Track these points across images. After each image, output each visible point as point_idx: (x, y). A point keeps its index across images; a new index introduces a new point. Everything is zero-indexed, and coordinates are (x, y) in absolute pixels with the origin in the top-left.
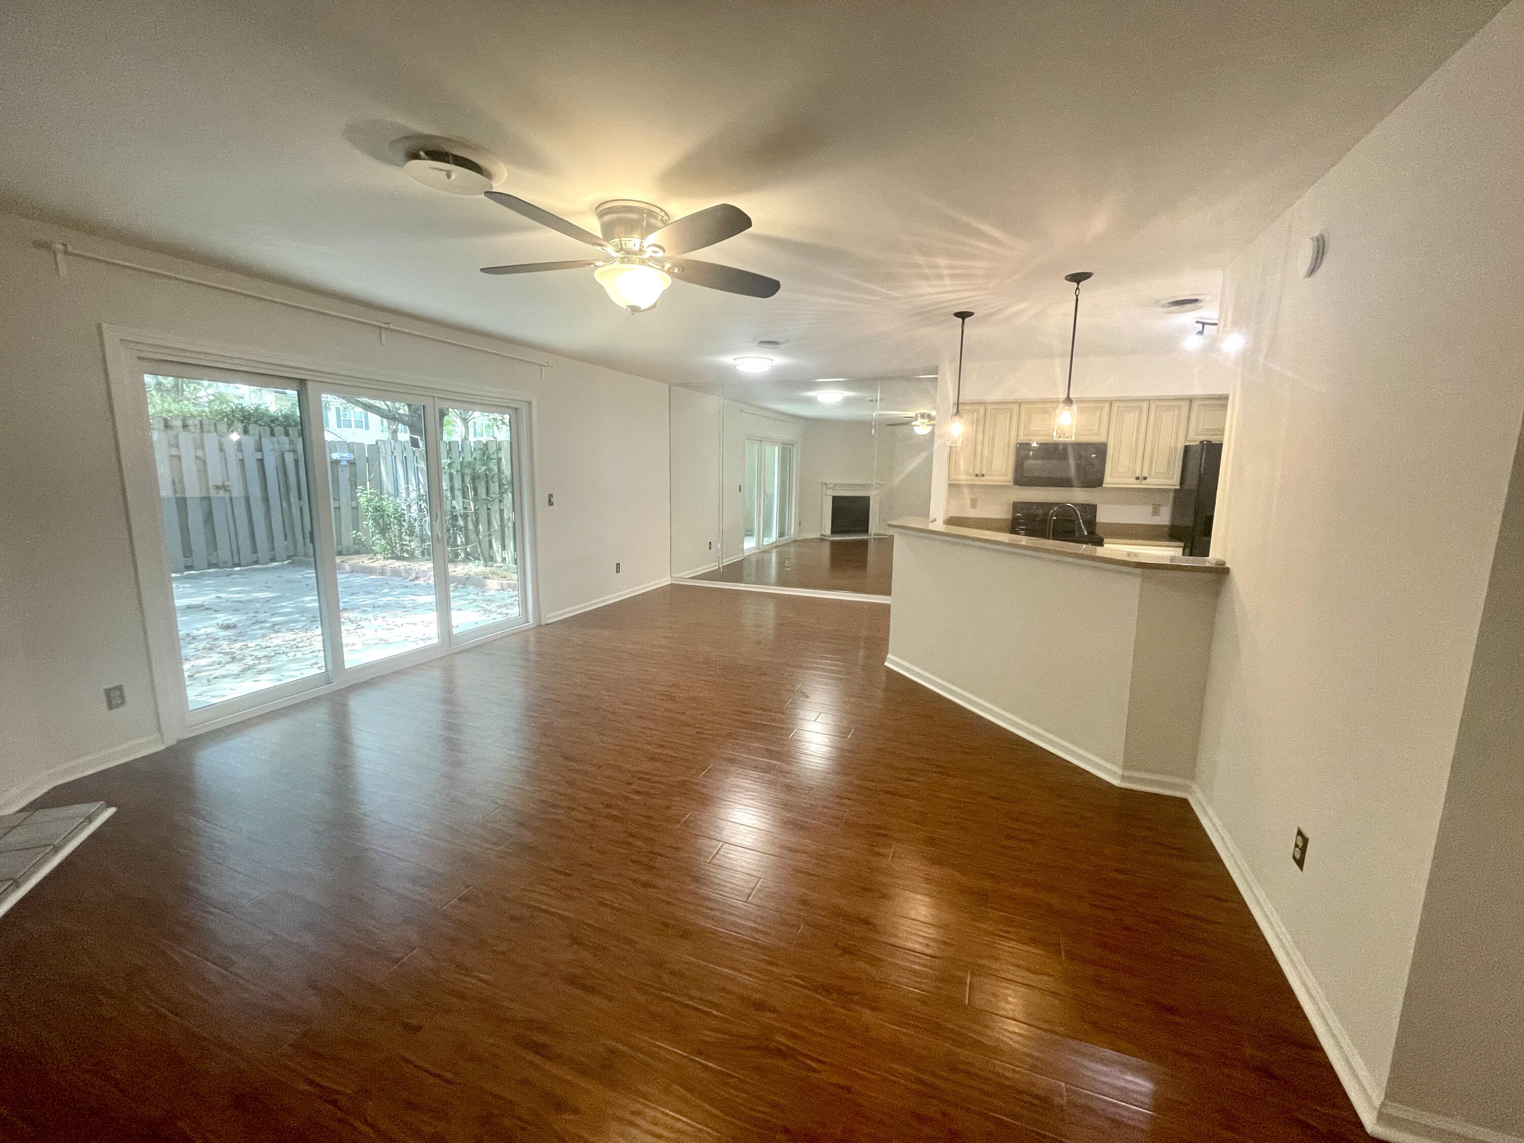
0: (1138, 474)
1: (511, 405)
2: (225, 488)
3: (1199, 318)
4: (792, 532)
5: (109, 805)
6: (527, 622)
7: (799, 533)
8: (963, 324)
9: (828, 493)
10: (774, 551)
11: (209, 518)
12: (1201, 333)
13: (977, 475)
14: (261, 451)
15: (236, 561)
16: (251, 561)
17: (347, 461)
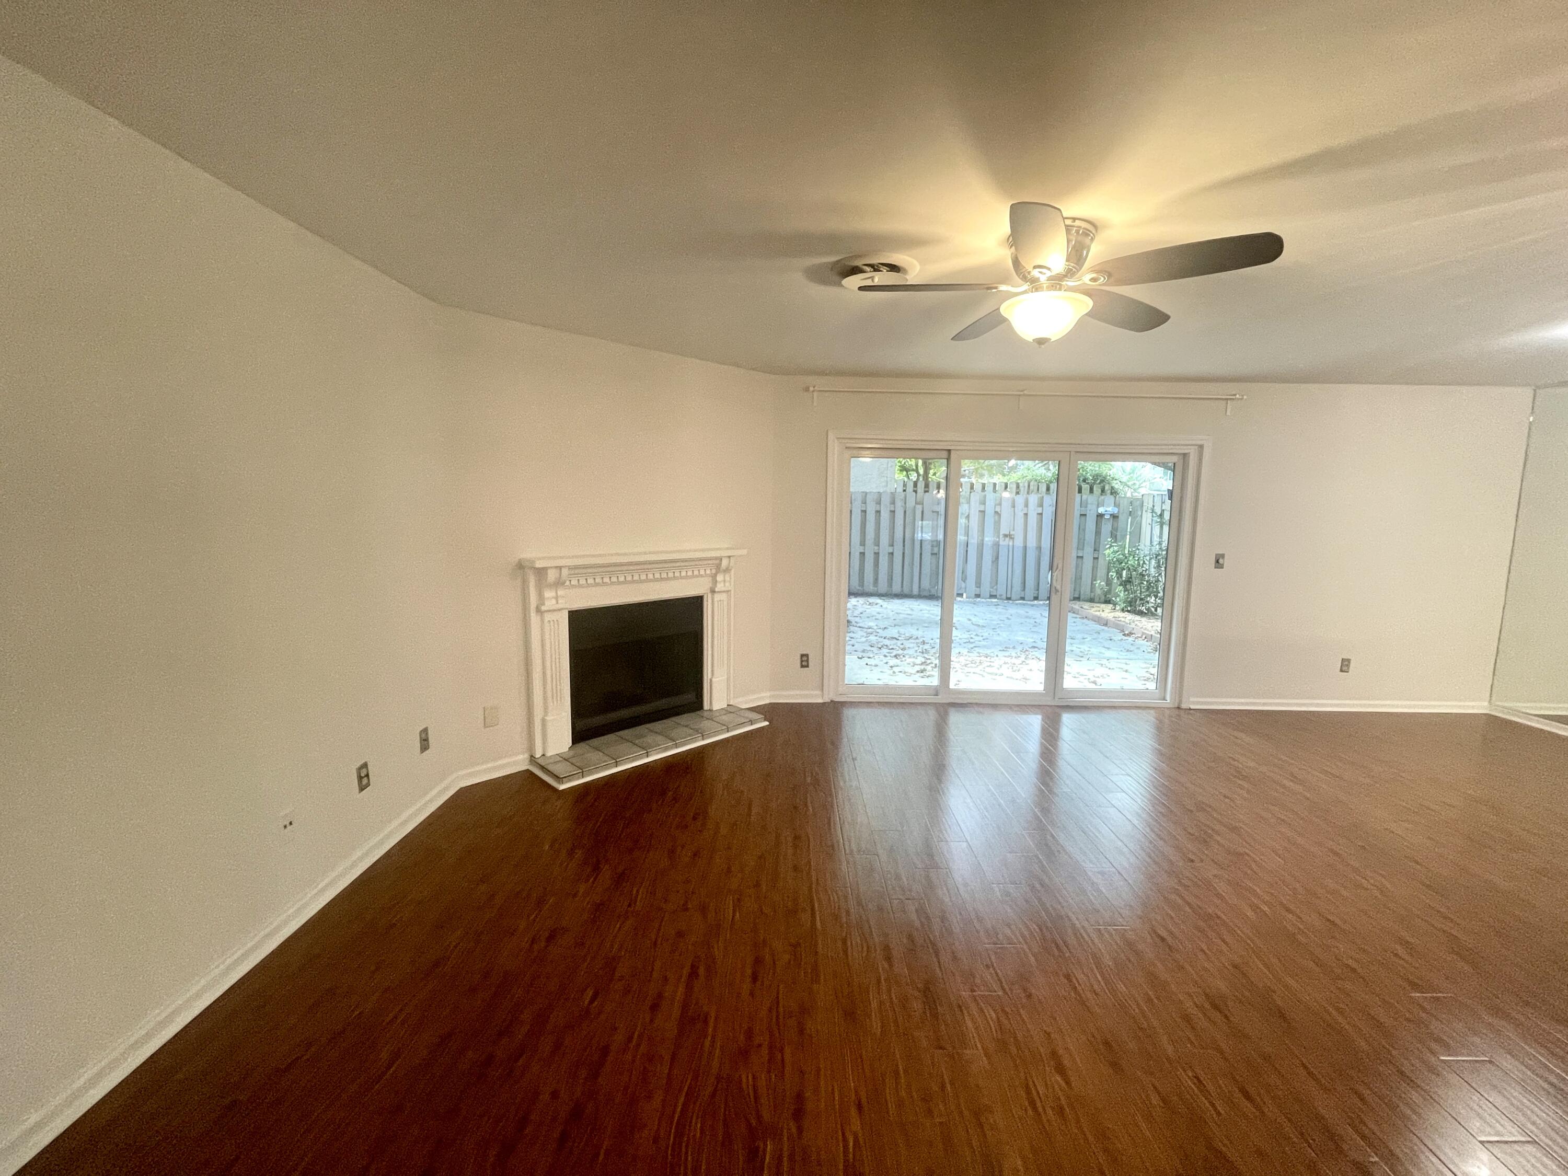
2: (1010, 536)
5: (765, 720)
6: (1164, 699)
11: (996, 559)
14: (1043, 506)
15: (1009, 596)
16: (1019, 597)
17: (1111, 515)
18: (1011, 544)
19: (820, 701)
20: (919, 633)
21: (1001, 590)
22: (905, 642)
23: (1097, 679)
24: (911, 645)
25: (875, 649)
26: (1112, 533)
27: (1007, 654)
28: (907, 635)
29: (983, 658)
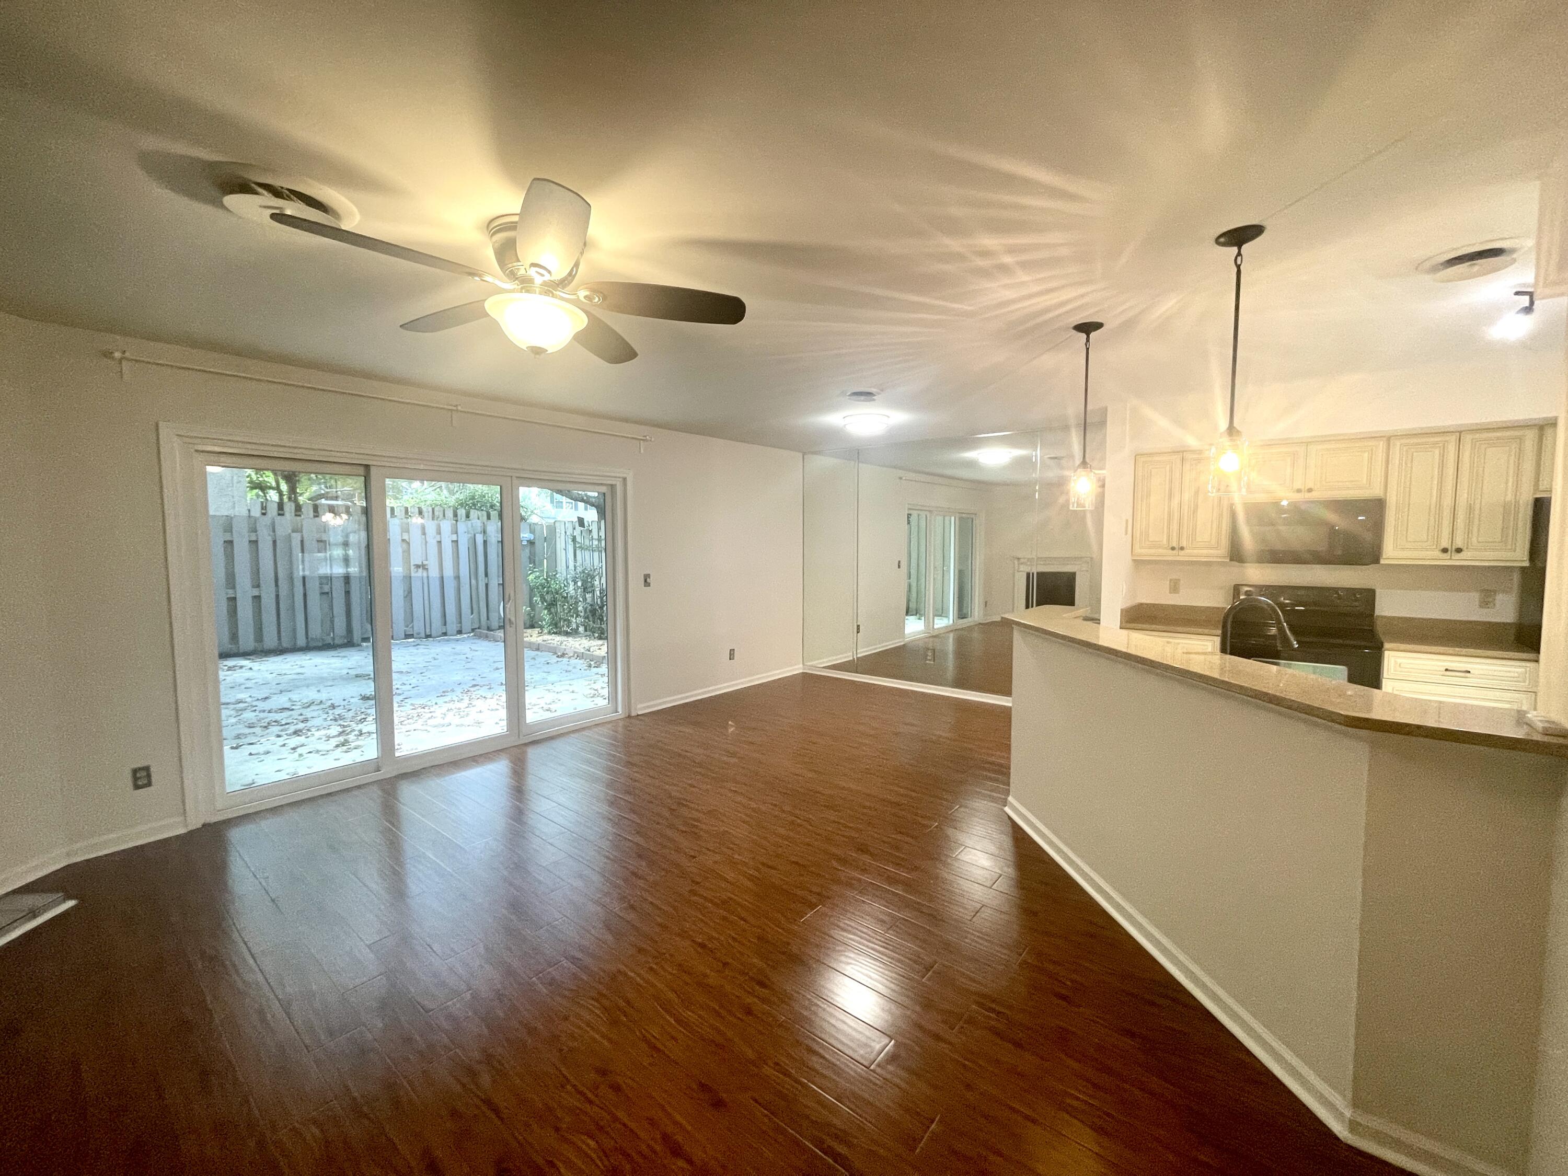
0: (1445, 544)
1: (605, 482)
2: (423, 567)
3: (1520, 285)
4: (977, 614)
5: (68, 897)
6: (617, 712)
7: (985, 615)
8: (1088, 340)
9: (1022, 569)
10: (951, 635)
11: (409, 594)
12: (1529, 310)
13: (1173, 549)
14: (457, 533)
15: (428, 633)
16: (440, 633)
17: (528, 541)
18: (425, 574)
19: (182, 831)
20: (323, 696)
21: (418, 626)
22: (304, 711)
23: (549, 706)
24: (315, 714)
25: (257, 730)
26: (530, 558)
27: (447, 699)
28: (305, 701)
29: (419, 710)
